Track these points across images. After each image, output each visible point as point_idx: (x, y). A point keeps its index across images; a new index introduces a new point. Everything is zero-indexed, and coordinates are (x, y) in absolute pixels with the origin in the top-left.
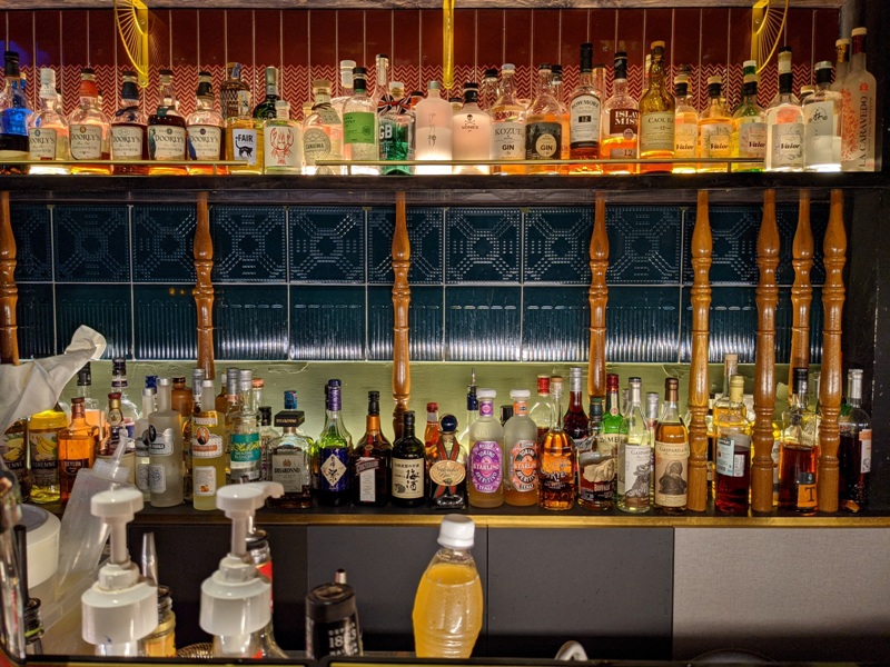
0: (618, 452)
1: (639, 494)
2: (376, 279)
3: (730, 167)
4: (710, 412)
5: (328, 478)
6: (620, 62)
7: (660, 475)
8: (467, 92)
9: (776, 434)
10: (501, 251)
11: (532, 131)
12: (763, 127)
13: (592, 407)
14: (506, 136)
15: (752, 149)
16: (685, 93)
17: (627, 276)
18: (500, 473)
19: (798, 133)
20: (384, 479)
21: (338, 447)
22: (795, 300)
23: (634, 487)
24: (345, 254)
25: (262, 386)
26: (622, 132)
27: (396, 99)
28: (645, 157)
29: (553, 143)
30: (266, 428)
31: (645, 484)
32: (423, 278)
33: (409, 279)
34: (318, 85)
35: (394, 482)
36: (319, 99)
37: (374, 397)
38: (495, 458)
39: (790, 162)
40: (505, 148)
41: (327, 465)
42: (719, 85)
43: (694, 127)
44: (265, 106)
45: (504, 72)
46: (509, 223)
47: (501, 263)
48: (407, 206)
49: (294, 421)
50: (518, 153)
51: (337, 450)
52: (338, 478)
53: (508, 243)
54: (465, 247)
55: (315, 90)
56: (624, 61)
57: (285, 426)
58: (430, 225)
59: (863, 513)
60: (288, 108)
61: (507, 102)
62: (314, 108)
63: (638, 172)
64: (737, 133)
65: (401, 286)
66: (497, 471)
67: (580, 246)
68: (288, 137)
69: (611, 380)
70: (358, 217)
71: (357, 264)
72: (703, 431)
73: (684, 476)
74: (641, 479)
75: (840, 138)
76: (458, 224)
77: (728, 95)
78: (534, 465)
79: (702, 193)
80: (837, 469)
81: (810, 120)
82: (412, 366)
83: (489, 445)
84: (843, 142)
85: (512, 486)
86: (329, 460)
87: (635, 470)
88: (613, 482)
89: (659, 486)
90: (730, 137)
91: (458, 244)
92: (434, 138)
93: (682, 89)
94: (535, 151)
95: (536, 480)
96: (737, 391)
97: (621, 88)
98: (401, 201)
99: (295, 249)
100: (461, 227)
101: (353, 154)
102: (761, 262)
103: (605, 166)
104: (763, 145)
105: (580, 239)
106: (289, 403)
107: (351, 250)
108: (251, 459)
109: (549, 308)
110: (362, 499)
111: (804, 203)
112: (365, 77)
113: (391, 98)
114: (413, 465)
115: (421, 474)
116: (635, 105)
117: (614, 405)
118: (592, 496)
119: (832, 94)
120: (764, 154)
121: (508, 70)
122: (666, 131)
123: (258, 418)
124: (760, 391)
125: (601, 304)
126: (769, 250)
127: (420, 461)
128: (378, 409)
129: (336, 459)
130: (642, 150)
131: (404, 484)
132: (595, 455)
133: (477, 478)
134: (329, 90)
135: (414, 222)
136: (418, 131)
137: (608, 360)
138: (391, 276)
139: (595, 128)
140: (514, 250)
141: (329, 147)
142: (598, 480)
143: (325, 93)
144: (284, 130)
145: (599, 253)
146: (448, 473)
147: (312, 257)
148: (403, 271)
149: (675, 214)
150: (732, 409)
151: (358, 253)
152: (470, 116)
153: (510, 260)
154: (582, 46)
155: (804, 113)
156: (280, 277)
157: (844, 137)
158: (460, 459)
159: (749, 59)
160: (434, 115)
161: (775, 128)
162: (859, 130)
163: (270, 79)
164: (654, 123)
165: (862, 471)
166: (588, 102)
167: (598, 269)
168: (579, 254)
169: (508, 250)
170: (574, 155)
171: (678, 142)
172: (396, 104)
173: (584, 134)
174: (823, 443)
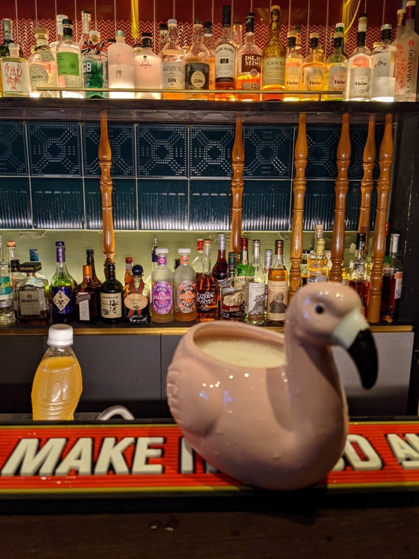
0: (245, 288)
1: (257, 313)
2: (90, 174)
3: (320, 98)
4: (304, 262)
5: (58, 305)
6: (249, 20)
7: (270, 301)
8: (144, 39)
9: (343, 275)
10: (174, 155)
11: (189, 70)
12: (345, 70)
13: (230, 259)
14: (170, 72)
15: (336, 86)
16: (294, 45)
17: (257, 173)
18: (171, 302)
19: (367, 74)
20: (95, 306)
21: (63, 286)
22: (363, 190)
23: (254, 309)
24: (67, 156)
25: (14, 246)
26: (250, 71)
27: (94, 44)
28: (265, 89)
29: (203, 79)
30: (16, 274)
31: (261, 307)
32: (121, 173)
33: (111, 174)
34: (38, 32)
35: (102, 308)
36: (40, 43)
37: (90, 253)
38: (168, 292)
39: (360, 94)
40: (170, 80)
41: (57, 298)
42: (317, 39)
43: (299, 69)
44: (4, 48)
45: (169, 25)
46: (179, 136)
47: (174, 163)
48: (109, 123)
49: (32, 269)
50: (179, 85)
51: (63, 288)
52: (65, 306)
53: (179, 150)
54: (150, 152)
55: (36, 36)
56: (252, 19)
57: (28, 272)
58: (126, 136)
59: (395, 323)
60: (18, 49)
61: (172, 47)
62: (36, 49)
63: (261, 99)
64: (327, 74)
65: (105, 178)
66: (169, 300)
67: (226, 153)
68: (18, 70)
69: (244, 242)
70: (75, 130)
71: (76, 163)
72: (298, 274)
73: (285, 302)
74: (258, 304)
75: (394, 79)
76: (145, 136)
77: (326, 47)
78: (193, 296)
79: (302, 115)
80: (379, 297)
81: (375, 66)
82: (116, 234)
83: (163, 284)
84: (396, 82)
85: (179, 309)
86: (58, 294)
87: (255, 298)
88: (242, 306)
89: (269, 308)
90: (323, 77)
91: (145, 150)
92: (120, 72)
93: (292, 42)
94: (190, 84)
95: (194, 306)
96: (320, 248)
97: (250, 39)
98: (104, 118)
99: (33, 152)
100: (147, 138)
101: (66, 83)
102: (338, 163)
103: (240, 96)
104: (344, 83)
105: (226, 149)
106: (33, 257)
107: (72, 153)
108: (5, 294)
109: (207, 194)
110: (81, 319)
111: (371, 124)
112: (72, 27)
113: (90, 42)
114: (114, 297)
115: (120, 303)
116: (259, 51)
117: (245, 258)
118: (228, 315)
119: (392, 48)
120: (344, 89)
121: (172, 24)
122: (279, 71)
123: (9, 267)
124: (335, 248)
125: (239, 192)
126: (344, 155)
127: (119, 295)
128: (93, 261)
129: (63, 294)
130: (264, 85)
131: (109, 309)
132: (231, 289)
133: (156, 305)
134: (46, 36)
135: (114, 134)
136: (110, 67)
137: (244, 230)
138: (99, 172)
139: (231, 68)
140: (183, 155)
141: (47, 78)
142: (232, 305)
143: (44, 39)
144: (15, 65)
145: (238, 157)
146: (136, 302)
147: (45, 158)
148: (107, 167)
149: (288, 131)
150: (318, 260)
151: (77, 155)
152: (145, 57)
153: (181, 161)
154: (224, 7)
155: (372, 61)
156: (24, 171)
157: (397, 78)
158: (145, 293)
159: (341, 22)
160: (119, 55)
161: (352, 70)
162: (406, 73)
163: (6, 28)
164: (271, 64)
165: (395, 298)
166: (226, 49)
167: (238, 168)
168: (226, 158)
169: (179, 155)
170: (218, 87)
171: (288, 79)
172: (93, 47)
173: (224, 72)
174: (373, 280)
